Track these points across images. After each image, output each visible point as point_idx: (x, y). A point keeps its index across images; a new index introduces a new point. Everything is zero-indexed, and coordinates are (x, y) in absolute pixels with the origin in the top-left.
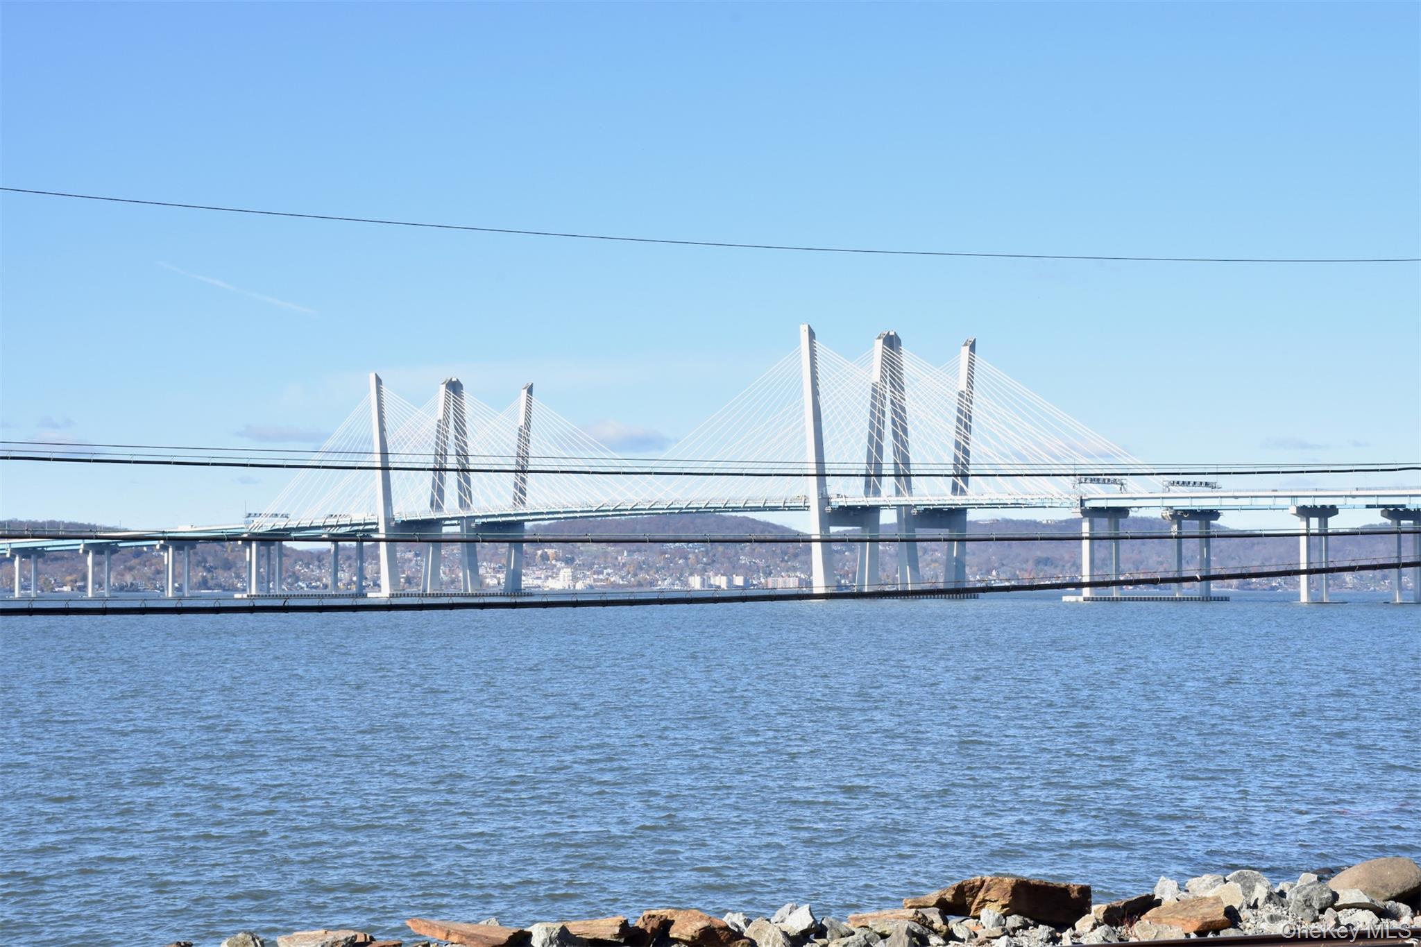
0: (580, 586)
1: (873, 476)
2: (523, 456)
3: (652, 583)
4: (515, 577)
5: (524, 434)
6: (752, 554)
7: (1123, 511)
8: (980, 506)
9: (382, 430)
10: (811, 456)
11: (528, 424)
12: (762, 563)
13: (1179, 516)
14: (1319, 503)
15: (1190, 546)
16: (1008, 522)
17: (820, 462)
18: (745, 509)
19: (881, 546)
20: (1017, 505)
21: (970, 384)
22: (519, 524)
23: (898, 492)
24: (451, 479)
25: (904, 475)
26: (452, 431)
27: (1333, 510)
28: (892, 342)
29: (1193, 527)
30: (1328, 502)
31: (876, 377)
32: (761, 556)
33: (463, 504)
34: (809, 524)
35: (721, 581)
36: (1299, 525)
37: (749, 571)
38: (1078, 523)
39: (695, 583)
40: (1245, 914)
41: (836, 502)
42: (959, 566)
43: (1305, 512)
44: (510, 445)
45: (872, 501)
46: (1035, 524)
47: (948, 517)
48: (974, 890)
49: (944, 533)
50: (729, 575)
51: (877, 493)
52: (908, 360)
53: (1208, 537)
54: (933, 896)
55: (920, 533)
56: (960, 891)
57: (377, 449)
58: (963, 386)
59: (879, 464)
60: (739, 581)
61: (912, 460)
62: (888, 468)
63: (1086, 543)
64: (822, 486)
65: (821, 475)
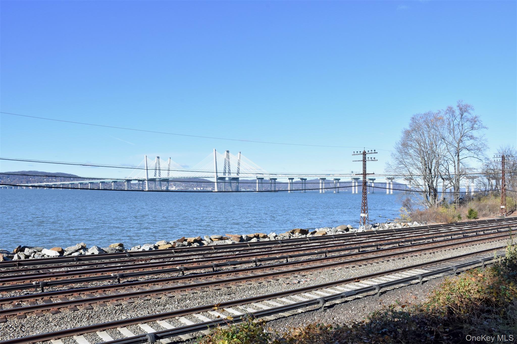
0: (177, 189)
1: (225, 173)
2: (169, 168)
3: (188, 189)
4: (167, 188)
5: (169, 165)
6: (204, 184)
7: (263, 178)
8: (241, 177)
9: (147, 164)
10: (215, 169)
11: (170, 164)
12: (205, 186)
13: (271, 179)
14: (291, 177)
15: (273, 185)
16: (244, 180)
17: (216, 170)
18: (205, 177)
19: (226, 184)
20: (247, 177)
21: (240, 158)
22: (168, 179)
23: (229, 175)
24: (158, 171)
25: (229, 173)
26: (158, 165)
27: (293, 179)
28: (228, 152)
29: (273, 181)
30: (293, 177)
31: (225, 157)
32: (205, 185)
33: (159, 176)
34: (215, 180)
35: (199, 189)
36: (288, 181)
37: (203, 187)
38: (256, 180)
39: (195, 189)
40: (327, 233)
41: (219, 176)
42: (238, 187)
43: (290, 179)
44: (167, 166)
45: (224, 176)
46: (248, 180)
47: (237, 179)
48: (295, 230)
49: (236, 181)
50: (200, 188)
51: (225, 175)
52: (230, 154)
53: (275, 183)
54: (290, 231)
55: (232, 181)
56: (293, 231)
57: (146, 166)
58: (239, 159)
59: (226, 171)
60: (202, 189)
61: (231, 170)
62: (227, 172)
63: (257, 184)
64: (217, 174)
65: (217, 172)
